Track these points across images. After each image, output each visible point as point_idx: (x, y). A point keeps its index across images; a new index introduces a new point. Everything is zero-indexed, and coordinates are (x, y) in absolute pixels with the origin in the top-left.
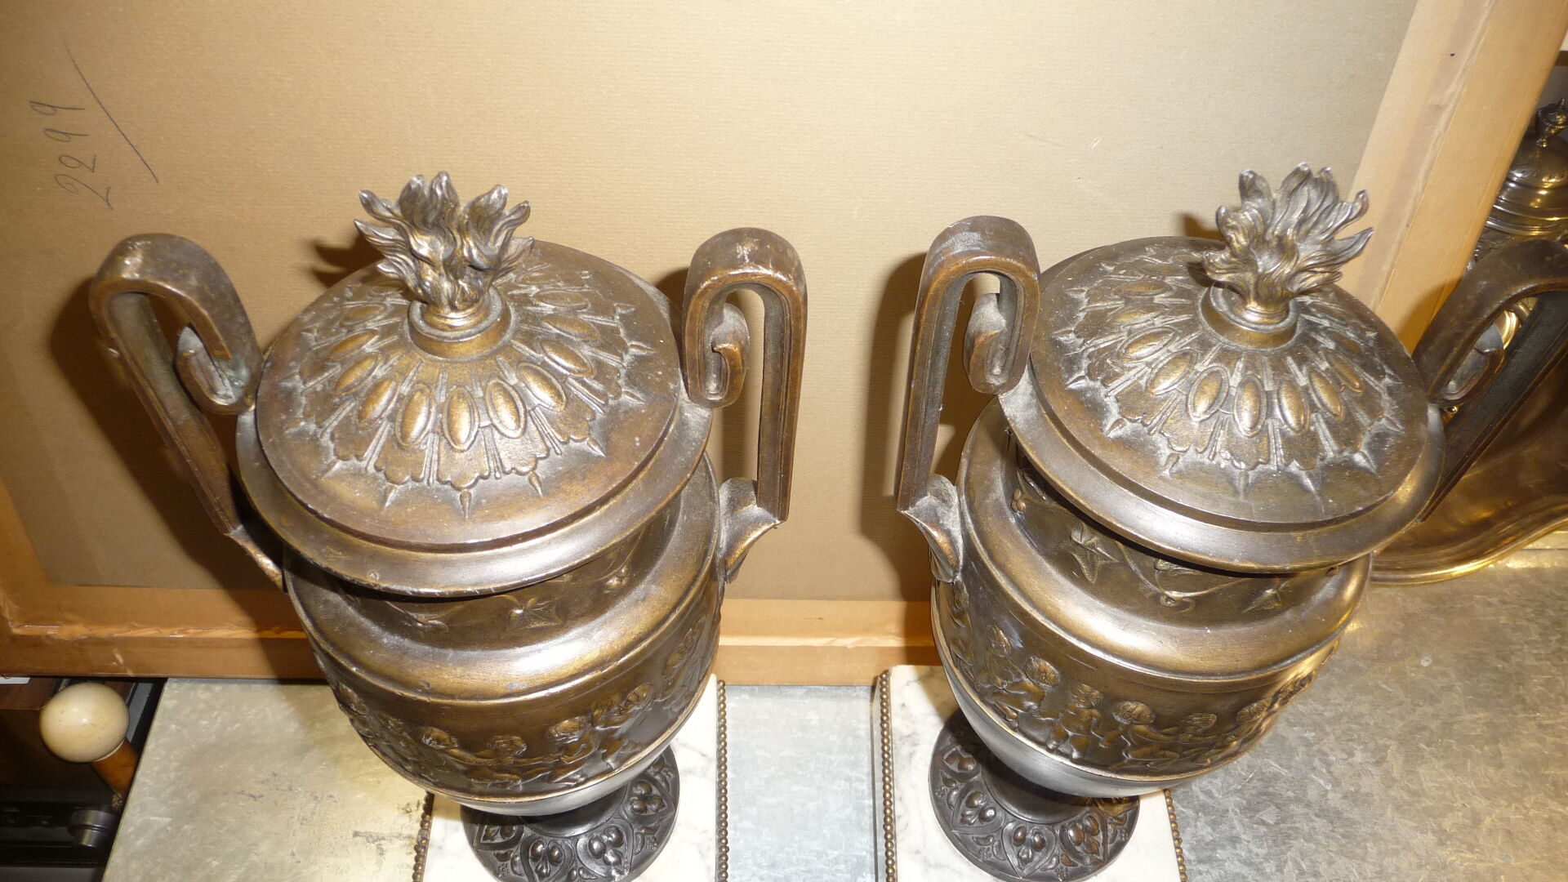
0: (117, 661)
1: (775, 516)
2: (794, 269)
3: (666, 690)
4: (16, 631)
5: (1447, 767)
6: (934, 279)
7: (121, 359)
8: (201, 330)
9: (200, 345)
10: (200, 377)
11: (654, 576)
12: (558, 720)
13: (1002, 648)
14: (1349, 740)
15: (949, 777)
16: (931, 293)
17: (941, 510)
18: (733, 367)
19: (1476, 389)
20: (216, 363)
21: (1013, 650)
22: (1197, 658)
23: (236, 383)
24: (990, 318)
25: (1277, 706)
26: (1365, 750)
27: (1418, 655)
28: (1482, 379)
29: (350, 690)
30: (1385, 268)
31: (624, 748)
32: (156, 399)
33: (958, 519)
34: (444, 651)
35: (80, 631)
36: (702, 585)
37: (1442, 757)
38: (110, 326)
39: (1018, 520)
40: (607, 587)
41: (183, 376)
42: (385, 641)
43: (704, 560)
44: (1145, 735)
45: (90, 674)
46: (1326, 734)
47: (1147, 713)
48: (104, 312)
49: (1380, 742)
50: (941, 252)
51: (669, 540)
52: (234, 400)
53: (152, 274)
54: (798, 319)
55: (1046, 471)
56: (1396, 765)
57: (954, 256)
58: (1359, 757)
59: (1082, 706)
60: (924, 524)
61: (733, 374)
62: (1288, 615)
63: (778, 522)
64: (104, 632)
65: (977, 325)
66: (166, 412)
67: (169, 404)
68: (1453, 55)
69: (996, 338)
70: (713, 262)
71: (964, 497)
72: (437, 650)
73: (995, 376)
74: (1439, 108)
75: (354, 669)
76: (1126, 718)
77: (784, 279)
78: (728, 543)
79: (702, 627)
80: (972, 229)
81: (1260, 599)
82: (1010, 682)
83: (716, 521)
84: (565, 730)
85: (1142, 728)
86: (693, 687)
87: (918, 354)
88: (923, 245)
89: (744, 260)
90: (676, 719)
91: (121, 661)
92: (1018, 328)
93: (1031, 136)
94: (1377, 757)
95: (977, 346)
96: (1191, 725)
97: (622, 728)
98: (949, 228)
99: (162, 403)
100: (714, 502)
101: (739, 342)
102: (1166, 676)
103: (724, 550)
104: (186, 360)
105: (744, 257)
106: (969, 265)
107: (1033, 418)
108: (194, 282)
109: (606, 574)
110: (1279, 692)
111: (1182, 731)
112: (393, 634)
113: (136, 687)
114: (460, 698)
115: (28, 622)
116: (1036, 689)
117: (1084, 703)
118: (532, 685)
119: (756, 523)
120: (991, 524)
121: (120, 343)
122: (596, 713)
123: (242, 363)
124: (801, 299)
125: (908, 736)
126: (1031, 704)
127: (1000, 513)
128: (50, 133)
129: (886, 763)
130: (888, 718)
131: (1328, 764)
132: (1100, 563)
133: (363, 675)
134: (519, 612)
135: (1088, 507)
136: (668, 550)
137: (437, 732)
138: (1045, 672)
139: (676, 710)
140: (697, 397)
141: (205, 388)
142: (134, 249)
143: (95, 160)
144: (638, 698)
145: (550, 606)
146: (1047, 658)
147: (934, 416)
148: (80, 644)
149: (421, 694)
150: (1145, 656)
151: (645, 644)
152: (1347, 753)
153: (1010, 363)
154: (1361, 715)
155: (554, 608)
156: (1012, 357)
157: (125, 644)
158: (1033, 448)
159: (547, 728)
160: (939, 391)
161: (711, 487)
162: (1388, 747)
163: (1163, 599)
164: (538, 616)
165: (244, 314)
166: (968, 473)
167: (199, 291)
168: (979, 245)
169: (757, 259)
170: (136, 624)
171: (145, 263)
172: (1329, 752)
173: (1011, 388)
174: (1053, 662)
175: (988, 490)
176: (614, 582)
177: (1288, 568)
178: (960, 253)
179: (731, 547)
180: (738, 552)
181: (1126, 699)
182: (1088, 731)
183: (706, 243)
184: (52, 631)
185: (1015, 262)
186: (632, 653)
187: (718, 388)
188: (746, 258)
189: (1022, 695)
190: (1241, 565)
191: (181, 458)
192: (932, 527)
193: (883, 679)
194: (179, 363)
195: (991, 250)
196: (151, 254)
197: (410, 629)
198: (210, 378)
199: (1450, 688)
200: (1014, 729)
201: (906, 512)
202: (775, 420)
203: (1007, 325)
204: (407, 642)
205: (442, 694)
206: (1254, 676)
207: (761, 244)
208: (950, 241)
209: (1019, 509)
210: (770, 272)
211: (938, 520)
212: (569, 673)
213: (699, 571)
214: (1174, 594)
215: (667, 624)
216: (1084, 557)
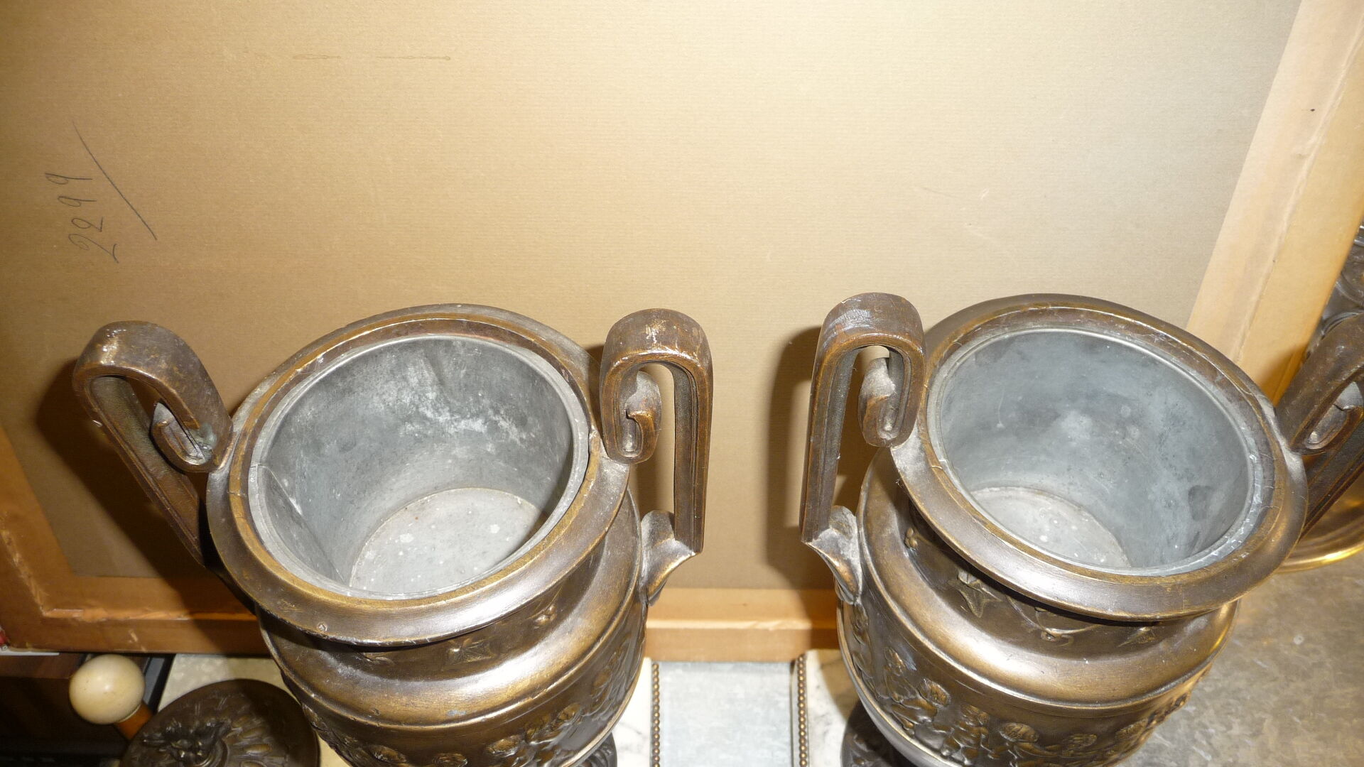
0: (133, 641)
1: (691, 549)
2: (698, 347)
3: (593, 706)
4: (47, 614)
5: (1320, 739)
6: (829, 349)
7: (104, 428)
8: (171, 404)
9: (172, 417)
10: (173, 443)
11: (580, 609)
12: (496, 739)
13: (897, 669)
14: (1229, 714)
15: (858, 755)
16: (825, 364)
17: (841, 542)
18: (646, 431)
19: (1337, 440)
20: (186, 431)
21: (908, 671)
22: (1076, 687)
23: (205, 448)
24: (881, 383)
25: (1154, 722)
26: (1242, 724)
27: (1292, 634)
28: (1342, 431)
29: (311, 710)
30: (1254, 298)
31: (557, 756)
32: (137, 460)
33: (858, 549)
34: (390, 681)
35: (99, 614)
36: (623, 616)
37: (1314, 730)
38: (92, 402)
39: (911, 554)
40: (536, 624)
41: (158, 442)
42: (340, 671)
43: (625, 594)
44: (1030, 750)
45: (110, 650)
46: (1206, 708)
47: (1032, 733)
48: (87, 391)
49: (1257, 716)
50: (834, 327)
51: (594, 576)
52: (203, 461)
53: (126, 360)
54: (703, 391)
55: (934, 522)
56: (1271, 735)
57: (845, 332)
58: (1236, 730)
59: (971, 724)
60: (826, 555)
61: (647, 434)
62: (1162, 646)
63: (693, 554)
64: (122, 615)
65: (868, 388)
66: (147, 469)
67: (149, 463)
68: (1313, 110)
69: (886, 400)
70: (624, 343)
71: (862, 530)
72: (385, 680)
73: (887, 431)
74: (1301, 157)
75: (313, 695)
76: (1012, 737)
77: (689, 357)
78: (649, 573)
79: (626, 648)
80: (862, 307)
81: (1134, 636)
82: (906, 698)
83: (638, 554)
84: (501, 748)
85: (1027, 745)
86: (620, 697)
87: (815, 415)
88: (818, 321)
89: (653, 341)
90: (605, 726)
91: (135, 638)
92: (906, 393)
93: (926, 189)
94: (1254, 730)
95: (868, 408)
96: (1072, 743)
97: (553, 741)
98: (841, 304)
99: (143, 464)
100: (637, 536)
101: (651, 409)
102: (1048, 703)
103: (645, 579)
104: (160, 429)
105: (652, 338)
106: (860, 341)
107: (921, 471)
108: (164, 365)
109: (535, 613)
110: (1155, 713)
111: (1064, 747)
112: (347, 665)
113: (151, 660)
114: (406, 724)
115: (57, 607)
116: (930, 707)
117: (973, 722)
118: (469, 712)
119: (674, 555)
120: (887, 556)
121: (102, 414)
122: (529, 732)
123: (210, 430)
124: (705, 374)
125: (823, 716)
126: (925, 718)
127: (896, 547)
128: (63, 200)
129: (803, 740)
130: (804, 699)
131: (1208, 737)
132: (985, 601)
133: (320, 701)
134: (456, 650)
135: (971, 557)
136: (593, 585)
137: (387, 750)
138: (937, 693)
139: (605, 719)
140: (615, 454)
141: (179, 453)
142: (111, 337)
143: (102, 221)
144: (568, 717)
145: (485, 643)
146: (938, 681)
147: (833, 463)
148: (101, 625)
149: (371, 719)
150: (1028, 685)
151: (572, 672)
152: (1226, 726)
153: (899, 422)
154: (1240, 690)
155: (488, 645)
156: (901, 416)
157: (138, 625)
158: (921, 500)
159: (485, 747)
160: (836, 443)
161: (634, 523)
162: (1263, 720)
163: (1043, 635)
164: (474, 652)
165: (212, 386)
166: (866, 508)
167: (169, 373)
168: (868, 323)
169: (664, 340)
170: (147, 609)
171: (120, 351)
172: (1208, 724)
173: (902, 442)
174: (943, 686)
175: (884, 525)
176: (543, 619)
177: (1158, 617)
178: (850, 330)
179: (652, 577)
180: (658, 582)
181: (1013, 721)
182: (978, 745)
183: (620, 322)
184: (77, 614)
185: (901, 338)
186: (560, 681)
187: (633, 447)
188: (654, 339)
189: (917, 710)
190: (1114, 614)
191: (162, 507)
192: (834, 557)
193: (800, 662)
194: (154, 432)
195: (879, 327)
196: (126, 341)
197: (361, 662)
198: (182, 443)
199: (1320, 665)
200: (911, 736)
201: (810, 544)
202: (687, 471)
203: (897, 389)
204: (358, 673)
205: (391, 720)
206: (1130, 703)
207: (668, 325)
208: (842, 317)
209: (912, 546)
210: (676, 352)
211: (840, 551)
212: (503, 701)
213: (622, 603)
214: (1054, 631)
215: (591, 653)
216: (971, 595)
